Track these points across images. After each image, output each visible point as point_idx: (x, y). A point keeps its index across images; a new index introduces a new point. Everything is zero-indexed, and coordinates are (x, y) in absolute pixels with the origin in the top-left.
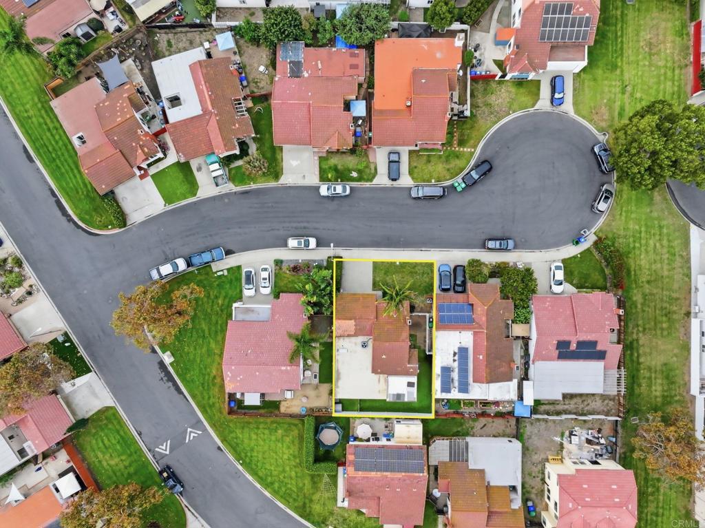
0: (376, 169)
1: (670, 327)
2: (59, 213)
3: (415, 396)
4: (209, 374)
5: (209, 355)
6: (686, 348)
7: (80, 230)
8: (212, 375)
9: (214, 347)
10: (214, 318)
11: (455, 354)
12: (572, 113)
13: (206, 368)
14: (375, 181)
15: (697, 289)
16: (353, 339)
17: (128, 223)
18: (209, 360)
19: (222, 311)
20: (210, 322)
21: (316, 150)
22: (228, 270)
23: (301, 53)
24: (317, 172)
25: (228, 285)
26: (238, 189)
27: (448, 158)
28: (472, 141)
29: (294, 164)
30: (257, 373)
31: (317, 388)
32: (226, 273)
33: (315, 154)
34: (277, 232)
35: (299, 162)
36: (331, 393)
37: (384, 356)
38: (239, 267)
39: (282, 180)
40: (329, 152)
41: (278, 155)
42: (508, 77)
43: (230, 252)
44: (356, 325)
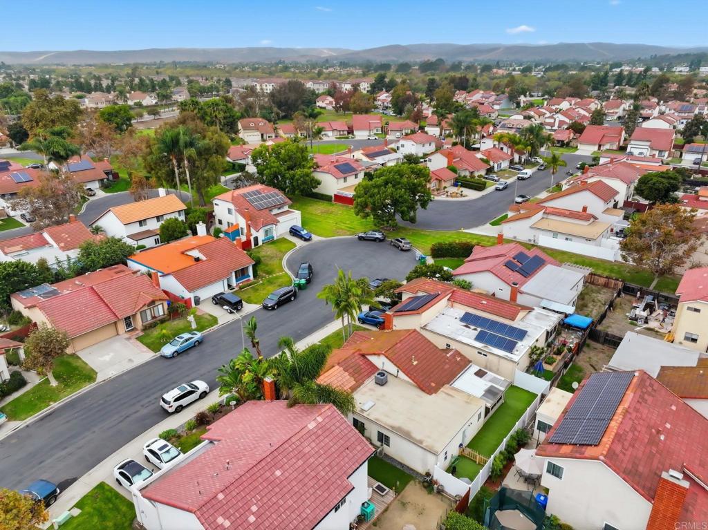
0: (211, 316)
11: (468, 326)
12: (324, 239)
14: (220, 323)
15: (514, 237)
16: (362, 388)
21: (127, 336)
22: (79, 505)
23: (49, 287)
24: (145, 348)
25: (96, 519)
26: (29, 420)
27: (270, 282)
28: (277, 270)
29: (107, 358)
30: (278, 473)
31: (404, 504)
32: (77, 512)
33: (129, 339)
34: (138, 415)
35: (112, 354)
36: (429, 484)
37: (415, 363)
38: (101, 486)
39: (100, 378)
40: (145, 329)
41: (75, 363)
42: (260, 243)
43: (64, 485)
44: (346, 370)
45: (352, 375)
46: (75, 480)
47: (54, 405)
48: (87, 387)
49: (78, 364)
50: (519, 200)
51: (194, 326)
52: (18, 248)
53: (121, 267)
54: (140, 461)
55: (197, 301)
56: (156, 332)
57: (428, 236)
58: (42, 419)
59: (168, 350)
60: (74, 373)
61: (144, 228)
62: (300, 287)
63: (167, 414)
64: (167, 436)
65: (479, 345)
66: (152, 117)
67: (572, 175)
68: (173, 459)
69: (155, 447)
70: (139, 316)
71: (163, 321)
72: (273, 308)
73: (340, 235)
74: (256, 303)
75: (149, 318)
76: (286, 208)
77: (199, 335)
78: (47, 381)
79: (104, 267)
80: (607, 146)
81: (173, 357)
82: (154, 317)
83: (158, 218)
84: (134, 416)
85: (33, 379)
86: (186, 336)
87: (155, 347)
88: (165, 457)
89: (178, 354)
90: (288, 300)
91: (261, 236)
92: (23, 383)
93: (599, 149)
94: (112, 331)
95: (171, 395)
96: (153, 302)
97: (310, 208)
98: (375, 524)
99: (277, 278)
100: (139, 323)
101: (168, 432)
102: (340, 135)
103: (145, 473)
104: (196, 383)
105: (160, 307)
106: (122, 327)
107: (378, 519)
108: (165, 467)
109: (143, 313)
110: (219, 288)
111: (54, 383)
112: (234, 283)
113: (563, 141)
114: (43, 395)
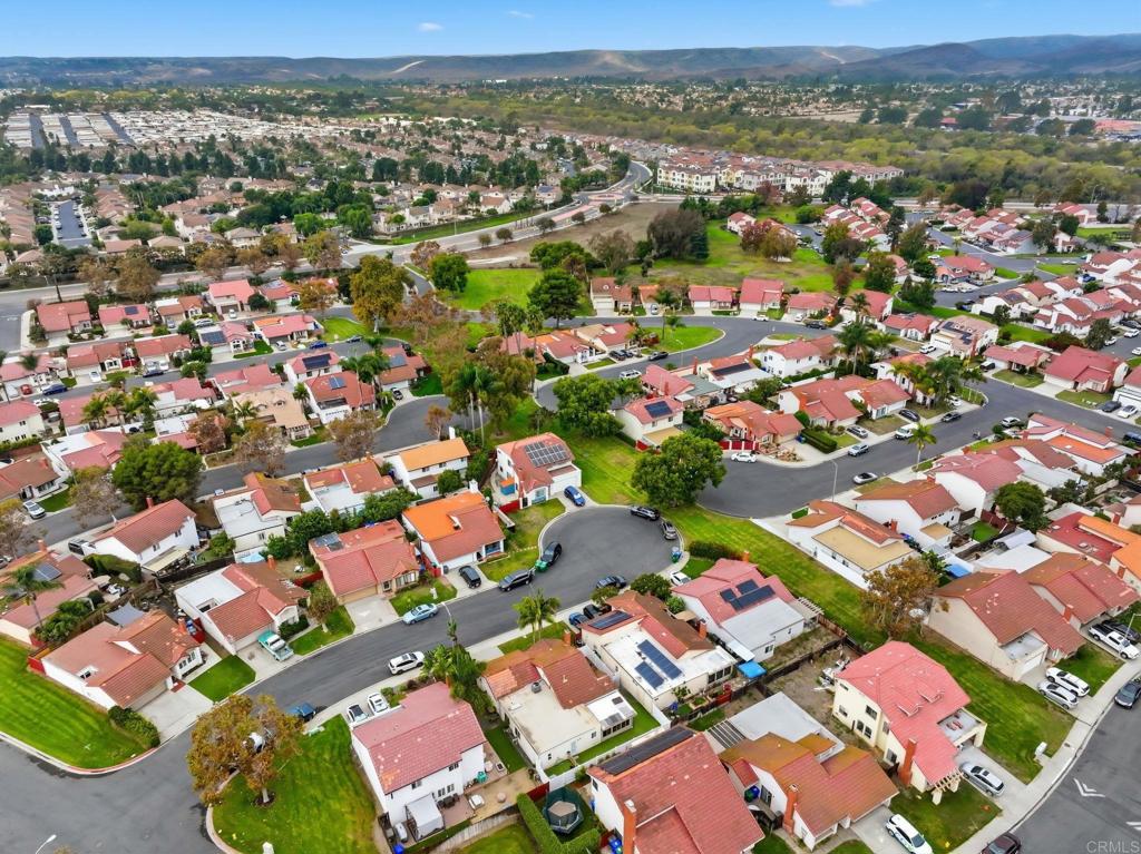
0: (453, 587)
1: (808, 572)
2: (45, 775)
3: (631, 709)
4: (344, 844)
5: (334, 821)
6: (836, 577)
7: (84, 779)
8: (349, 843)
9: (338, 806)
10: (325, 777)
11: (639, 654)
12: (597, 505)
13: (335, 839)
14: (458, 596)
15: (798, 544)
16: (520, 692)
17: (162, 741)
18: (337, 826)
19: (333, 764)
20: (321, 784)
21: (383, 596)
22: (324, 725)
23: (336, 537)
24: (394, 611)
25: (331, 737)
26: (307, 656)
27: (517, 557)
28: (530, 543)
29: (364, 614)
30: (419, 740)
31: (510, 781)
32: (322, 729)
33: (384, 599)
34: (373, 670)
35: (368, 612)
36: (532, 772)
37: (565, 681)
38: (339, 716)
39: (357, 631)
40: (397, 592)
41: (343, 615)
42: (530, 504)
43: (319, 710)
44: (513, 674)
45: (516, 679)
46: (325, 708)
47: (323, 648)
48: (347, 638)
49: (345, 615)
50: (858, 479)
51: (435, 597)
52: (321, 483)
53: (395, 522)
54: (362, 706)
55: (446, 571)
56: (406, 597)
57: (707, 521)
58: (315, 657)
59: (409, 617)
60: (340, 623)
61: (427, 474)
62: (539, 570)
63: (390, 674)
64: (386, 692)
65: (636, 674)
66: (503, 241)
67: (979, 439)
68: (383, 710)
69: (374, 700)
70: (394, 581)
71: (413, 587)
72: (506, 590)
73: (615, 503)
74: (495, 580)
75: (403, 583)
76: (569, 463)
77: (435, 608)
78: (321, 627)
79: (381, 521)
80: (1089, 385)
81: (411, 623)
82: (406, 583)
83: (441, 465)
84: (370, 671)
85: (313, 623)
86: (424, 607)
87: (401, 611)
88: (378, 708)
89: (415, 622)
90: (523, 583)
91: (531, 497)
92: (307, 626)
93: (1075, 388)
94: (373, 591)
95: (396, 661)
96: (406, 572)
97: (609, 453)
98: (485, 787)
99: (526, 553)
100: (394, 586)
101: (387, 689)
102: (720, 307)
103: (363, 716)
104: (416, 654)
105: (413, 575)
106: (381, 589)
107: (489, 785)
108: (377, 715)
109: (398, 579)
110: (469, 559)
111: (325, 630)
112: (484, 554)
113: (1024, 367)
114: (317, 639)
